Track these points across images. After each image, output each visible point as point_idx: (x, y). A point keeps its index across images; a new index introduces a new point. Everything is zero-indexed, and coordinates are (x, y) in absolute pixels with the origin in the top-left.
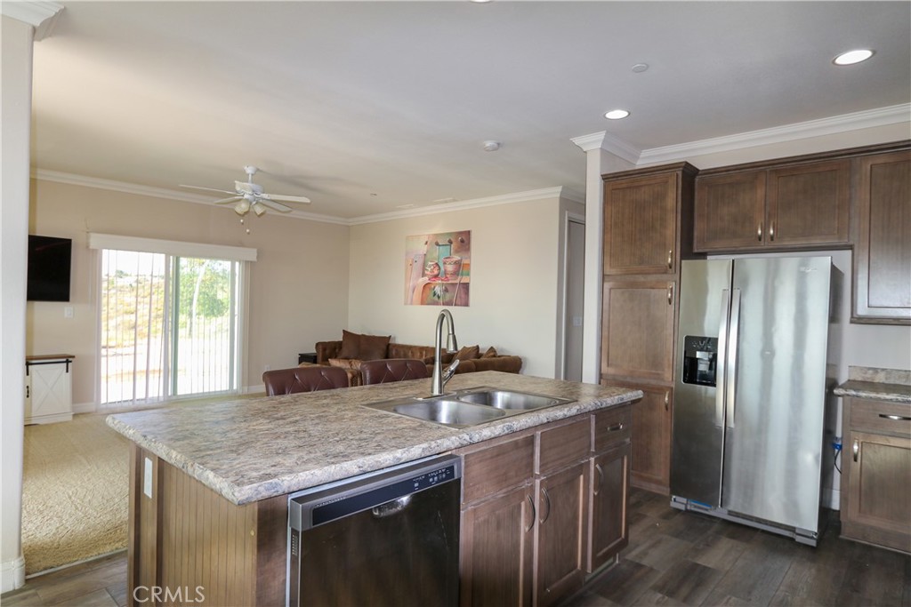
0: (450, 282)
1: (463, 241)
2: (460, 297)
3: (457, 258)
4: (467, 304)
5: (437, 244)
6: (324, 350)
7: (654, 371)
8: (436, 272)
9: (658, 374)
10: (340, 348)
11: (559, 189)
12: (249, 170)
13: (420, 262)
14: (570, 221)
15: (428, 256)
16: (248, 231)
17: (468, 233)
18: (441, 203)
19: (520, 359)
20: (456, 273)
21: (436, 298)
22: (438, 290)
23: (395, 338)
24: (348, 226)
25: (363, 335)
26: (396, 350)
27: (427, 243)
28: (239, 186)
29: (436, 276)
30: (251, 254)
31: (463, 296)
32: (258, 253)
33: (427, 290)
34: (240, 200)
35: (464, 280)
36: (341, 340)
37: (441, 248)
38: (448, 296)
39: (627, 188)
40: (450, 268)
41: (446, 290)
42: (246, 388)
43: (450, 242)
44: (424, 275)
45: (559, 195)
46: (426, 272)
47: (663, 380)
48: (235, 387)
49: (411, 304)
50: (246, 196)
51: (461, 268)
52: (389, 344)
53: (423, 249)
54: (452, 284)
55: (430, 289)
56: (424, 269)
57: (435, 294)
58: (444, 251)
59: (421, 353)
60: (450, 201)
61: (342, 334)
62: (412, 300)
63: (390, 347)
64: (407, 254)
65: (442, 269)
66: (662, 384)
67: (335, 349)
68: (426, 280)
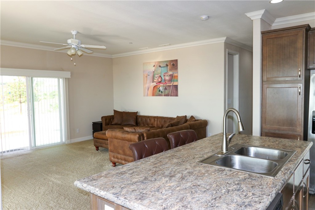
0: (167, 85)
1: (174, 64)
2: (173, 92)
3: (171, 73)
4: (177, 95)
5: (160, 66)
6: (106, 120)
7: (291, 128)
8: (160, 80)
9: (293, 129)
10: (113, 119)
11: (225, 38)
12: (74, 33)
13: (151, 75)
14: (228, 54)
15: (155, 72)
16: (75, 64)
17: (176, 61)
18: (163, 46)
19: (207, 121)
20: (170, 80)
21: (160, 93)
22: (161, 88)
23: (139, 113)
24: (112, 58)
25: (124, 112)
26: (141, 119)
27: (154, 66)
28: (69, 41)
29: (160, 82)
30: (68, 75)
31: (175, 91)
32: (71, 73)
33: (155, 89)
34: (70, 48)
35: (175, 84)
36: (113, 114)
37: (162, 68)
38: (167, 92)
39: (275, 38)
40: (167, 78)
41: (166, 89)
42: (69, 140)
43: (167, 65)
44: (153, 82)
45: (224, 41)
46: (155, 80)
47: (296, 131)
48: (64, 140)
49: (147, 96)
50: (73, 46)
51: (173, 78)
52: (137, 116)
53: (153, 69)
54: (169, 86)
55: (157, 88)
56: (153, 79)
57: (160, 91)
58: (164, 70)
59: (154, 120)
60: (168, 45)
61: (113, 112)
62: (148, 94)
63: (138, 117)
64: (144, 71)
65: (163, 78)
66: (296, 133)
67: (111, 119)
68: (155, 84)
